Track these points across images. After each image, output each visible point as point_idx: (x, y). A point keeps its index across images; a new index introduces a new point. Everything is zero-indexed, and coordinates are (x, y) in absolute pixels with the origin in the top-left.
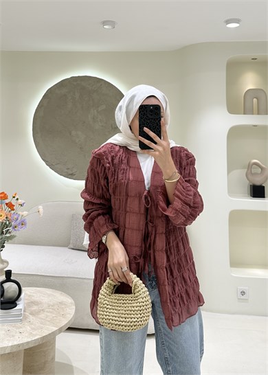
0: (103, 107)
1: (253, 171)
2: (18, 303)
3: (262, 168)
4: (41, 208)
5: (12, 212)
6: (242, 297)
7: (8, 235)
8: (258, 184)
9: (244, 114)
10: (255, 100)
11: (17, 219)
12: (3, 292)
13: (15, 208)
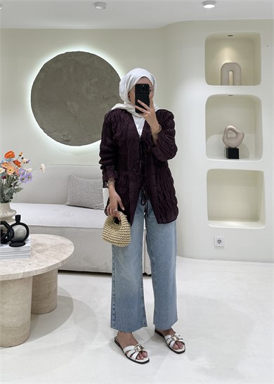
0: (96, 79)
1: (229, 135)
2: (26, 242)
3: (237, 133)
4: (43, 166)
6: (219, 245)
8: (233, 144)
9: (221, 85)
11: (24, 174)
12: (13, 233)
13: (21, 165)
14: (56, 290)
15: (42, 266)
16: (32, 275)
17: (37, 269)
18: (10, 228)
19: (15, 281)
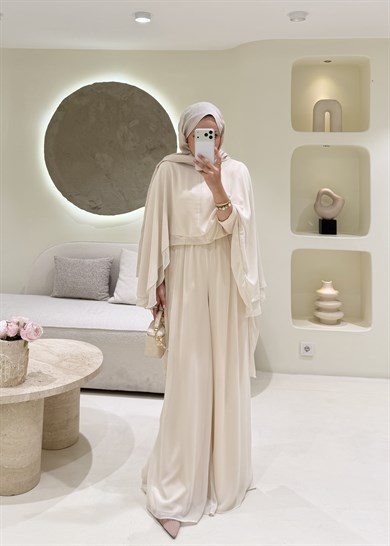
0: (137, 122)
3: (335, 200)
6: (307, 354)
8: (329, 214)
9: (314, 130)
10: (327, 114)
14: (77, 416)
16: (43, 396)
17: (51, 388)
19: (18, 405)
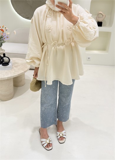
1: (99, 16)
2: (9, 63)
3: (103, 15)
4: (15, 31)
5: (4, 33)
7: (3, 41)
8: (100, 20)
11: (5, 36)
12: (4, 60)
13: (4, 31)
15: (16, 74)
16: (12, 77)
17: (14, 75)
18: (2, 58)
